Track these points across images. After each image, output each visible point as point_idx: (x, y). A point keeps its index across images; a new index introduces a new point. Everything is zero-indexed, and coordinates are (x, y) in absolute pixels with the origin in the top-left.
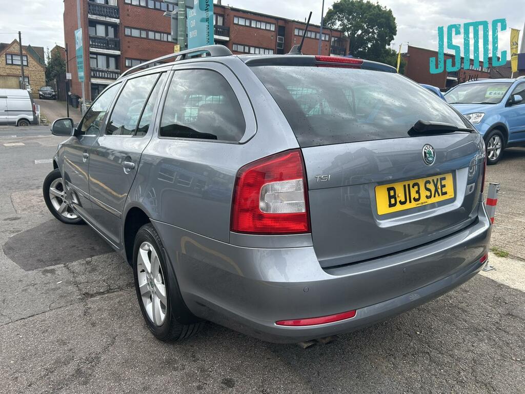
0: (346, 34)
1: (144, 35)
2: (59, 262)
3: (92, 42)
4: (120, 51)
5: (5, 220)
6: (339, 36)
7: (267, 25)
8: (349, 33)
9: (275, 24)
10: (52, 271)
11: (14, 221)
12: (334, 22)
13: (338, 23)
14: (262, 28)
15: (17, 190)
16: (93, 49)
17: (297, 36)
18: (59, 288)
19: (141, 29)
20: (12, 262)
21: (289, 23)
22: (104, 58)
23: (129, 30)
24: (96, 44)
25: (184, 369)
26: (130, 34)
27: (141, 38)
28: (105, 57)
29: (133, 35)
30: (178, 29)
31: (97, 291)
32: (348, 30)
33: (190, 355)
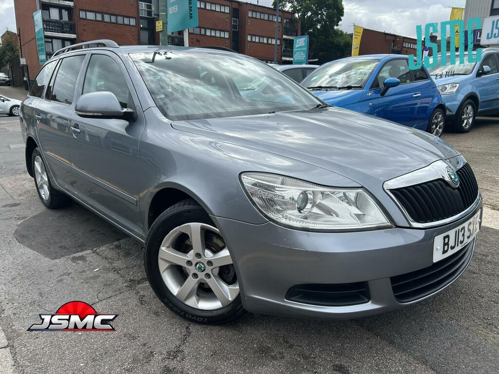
0: (297, 15)
1: (99, 17)
2: (84, 248)
3: (46, 26)
4: (75, 34)
5: (4, 206)
6: (290, 18)
7: (222, 7)
8: (299, 14)
9: (229, 6)
10: (82, 258)
11: (14, 207)
12: (285, 4)
13: (289, 5)
14: (217, 10)
15: (3, 176)
16: (48, 32)
17: (251, 17)
18: (99, 276)
19: (96, 12)
20: (31, 251)
21: (243, 5)
22: (60, 42)
23: (84, 13)
24: (51, 28)
25: (283, 357)
26: (85, 17)
27: (96, 21)
28: (60, 40)
29: (88, 18)
30: (160, 4)
31: (142, 277)
32: (298, 12)
33: (281, 340)
